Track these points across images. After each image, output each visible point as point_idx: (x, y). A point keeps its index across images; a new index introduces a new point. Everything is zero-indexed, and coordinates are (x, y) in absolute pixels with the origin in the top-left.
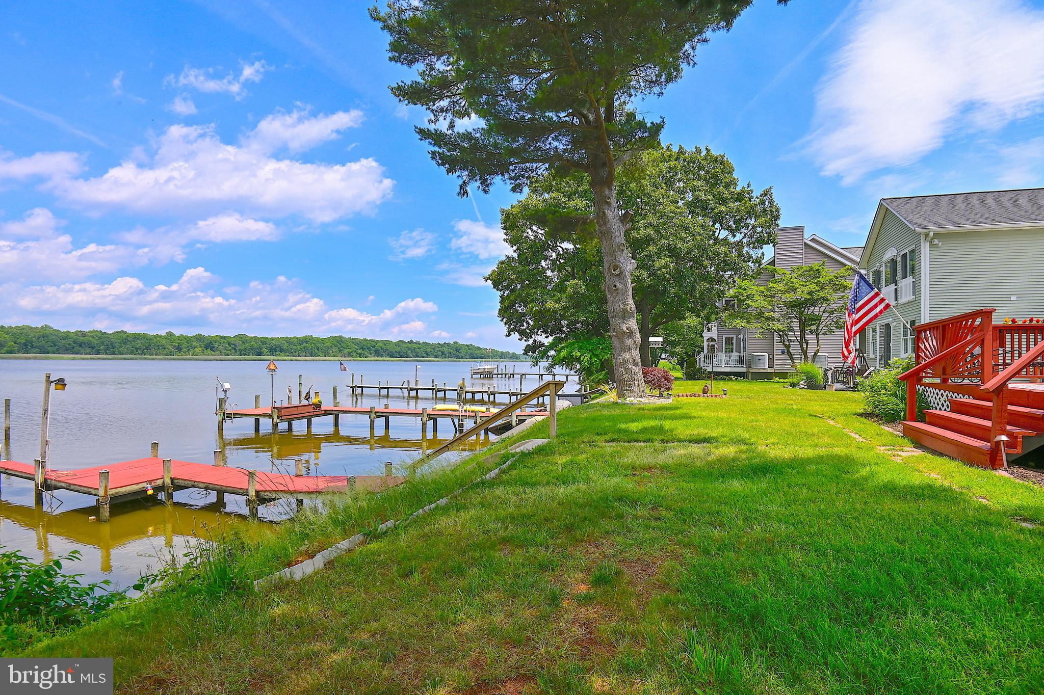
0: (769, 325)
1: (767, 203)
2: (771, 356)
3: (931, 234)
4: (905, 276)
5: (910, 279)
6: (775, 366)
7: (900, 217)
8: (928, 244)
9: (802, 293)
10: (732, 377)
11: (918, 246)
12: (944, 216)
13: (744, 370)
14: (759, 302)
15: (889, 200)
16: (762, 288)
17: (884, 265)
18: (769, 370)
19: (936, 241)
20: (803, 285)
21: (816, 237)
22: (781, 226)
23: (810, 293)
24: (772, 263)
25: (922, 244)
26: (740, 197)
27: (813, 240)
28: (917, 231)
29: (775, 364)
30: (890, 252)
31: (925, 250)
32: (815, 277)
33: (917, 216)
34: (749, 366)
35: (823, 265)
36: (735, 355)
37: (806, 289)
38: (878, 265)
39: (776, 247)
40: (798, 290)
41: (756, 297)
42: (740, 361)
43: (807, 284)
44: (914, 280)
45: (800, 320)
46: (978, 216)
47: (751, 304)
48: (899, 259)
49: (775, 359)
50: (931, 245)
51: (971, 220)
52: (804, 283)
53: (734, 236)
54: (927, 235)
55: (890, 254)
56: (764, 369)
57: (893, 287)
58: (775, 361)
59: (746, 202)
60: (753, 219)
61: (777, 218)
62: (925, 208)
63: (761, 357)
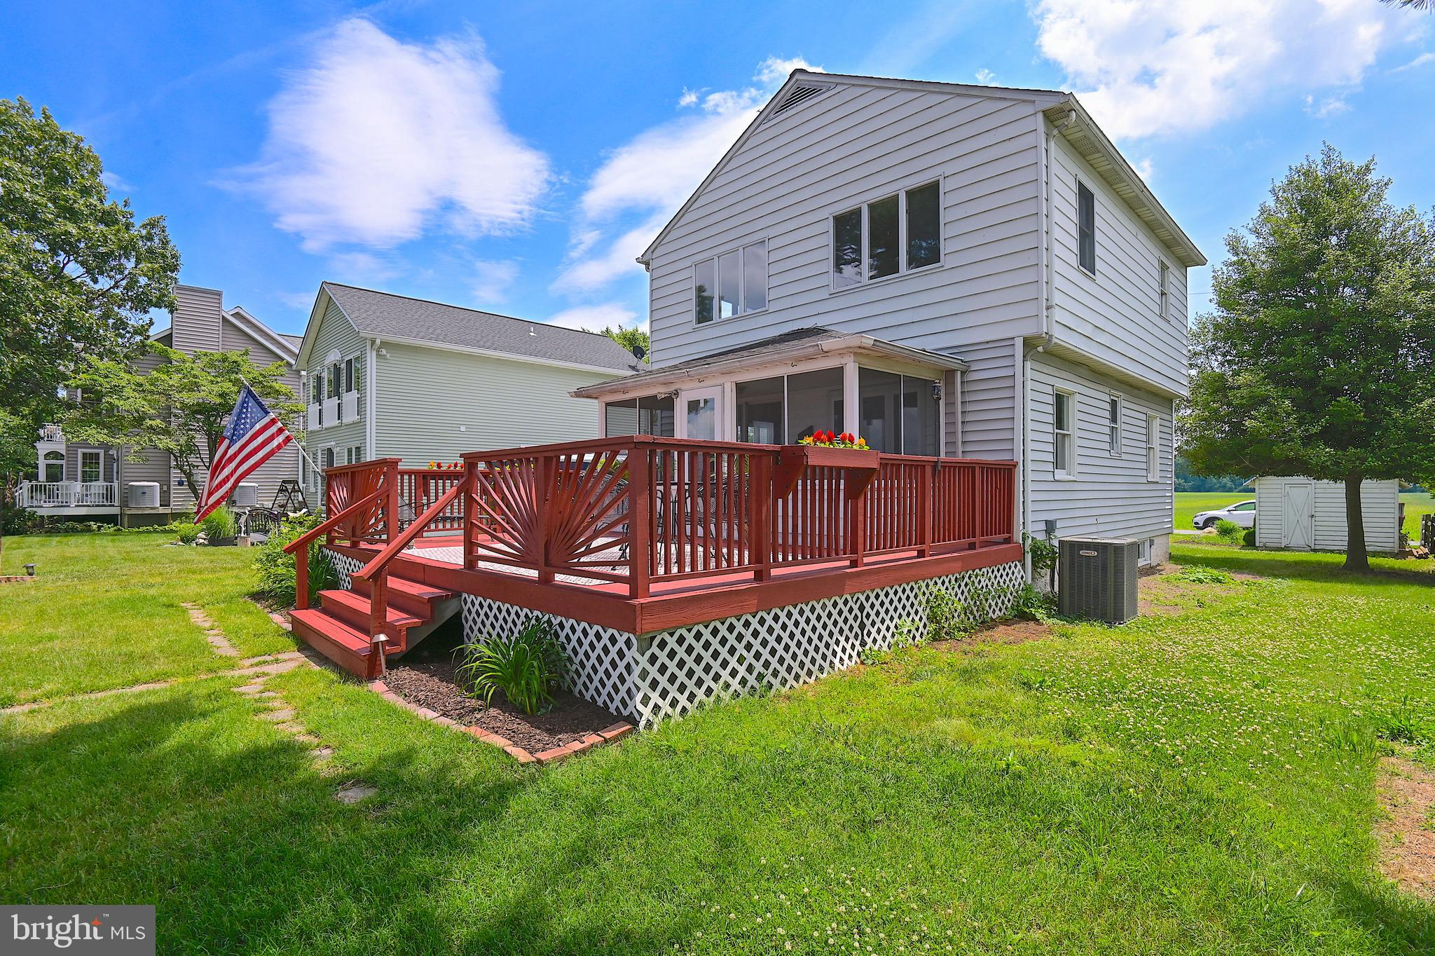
0: (151, 441)
1: (156, 240)
2: (165, 488)
3: (378, 342)
4: (349, 389)
5: (354, 394)
6: (172, 503)
7: (344, 312)
8: (374, 353)
9: (209, 392)
10: (92, 523)
11: (363, 353)
12: (394, 323)
13: (115, 511)
14: (130, 402)
15: (333, 286)
16: (140, 379)
17: (326, 370)
18: (162, 510)
19: (384, 352)
20: (212, 382)
21: (241, 312)
22: (181, 282)
23: (222, 395)
24: (167, 339)
25: (368, 355)
26: (108, 218)
27: (237, 315)
28: (361, 334)
29: (172, 499)
30: (333, 354)
31: (371, 359)
32: (230, 371)
33: (364, 315)
34: (124, 504)
35: (246, 353)
36: (99, 486)
37: (216, 388)
38: (318, 368)
39: (175, 314)
40: (203, 388)
41: (128, 392)
42: (109, 495)
43: (219, 380)
44: (359, 396)
45: (209, 435)
46: (431, 331)
47: (117, 402)
48: (343, 366)
49: (172, 491)
50: (378, 355)
51: (422, 334)
52: (213, 379)
53: (95, 281)
54: (373, 342)
55: (333, 357)
56: (152, 508)
57: (335, 400)
58: (172, 495)
59: (119, 230)
60: (133, 260)
61: (174, 268)
62: (375, 307)
63: (146, 490)
